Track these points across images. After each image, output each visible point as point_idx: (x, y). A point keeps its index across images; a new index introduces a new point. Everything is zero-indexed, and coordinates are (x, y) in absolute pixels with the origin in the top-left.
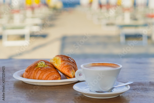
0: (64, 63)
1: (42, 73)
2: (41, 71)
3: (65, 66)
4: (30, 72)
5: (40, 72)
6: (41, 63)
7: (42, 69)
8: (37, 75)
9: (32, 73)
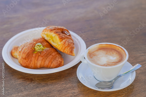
0: (65, 43)
1: (43, 59)
2: (42, 57)
3: (67, 46)
4: (28, 59)
5: (40, 58)
6: (38, 47)
7: (42, 55)
8: (37, 62)
9: (31, 61)
